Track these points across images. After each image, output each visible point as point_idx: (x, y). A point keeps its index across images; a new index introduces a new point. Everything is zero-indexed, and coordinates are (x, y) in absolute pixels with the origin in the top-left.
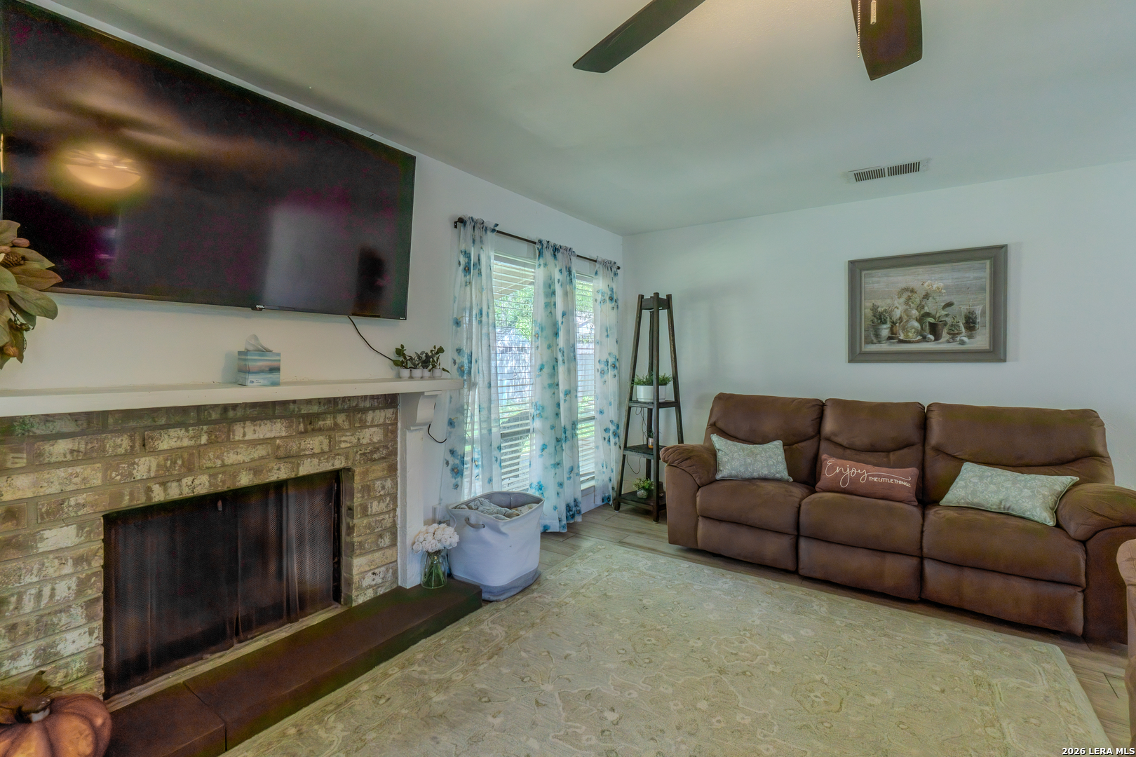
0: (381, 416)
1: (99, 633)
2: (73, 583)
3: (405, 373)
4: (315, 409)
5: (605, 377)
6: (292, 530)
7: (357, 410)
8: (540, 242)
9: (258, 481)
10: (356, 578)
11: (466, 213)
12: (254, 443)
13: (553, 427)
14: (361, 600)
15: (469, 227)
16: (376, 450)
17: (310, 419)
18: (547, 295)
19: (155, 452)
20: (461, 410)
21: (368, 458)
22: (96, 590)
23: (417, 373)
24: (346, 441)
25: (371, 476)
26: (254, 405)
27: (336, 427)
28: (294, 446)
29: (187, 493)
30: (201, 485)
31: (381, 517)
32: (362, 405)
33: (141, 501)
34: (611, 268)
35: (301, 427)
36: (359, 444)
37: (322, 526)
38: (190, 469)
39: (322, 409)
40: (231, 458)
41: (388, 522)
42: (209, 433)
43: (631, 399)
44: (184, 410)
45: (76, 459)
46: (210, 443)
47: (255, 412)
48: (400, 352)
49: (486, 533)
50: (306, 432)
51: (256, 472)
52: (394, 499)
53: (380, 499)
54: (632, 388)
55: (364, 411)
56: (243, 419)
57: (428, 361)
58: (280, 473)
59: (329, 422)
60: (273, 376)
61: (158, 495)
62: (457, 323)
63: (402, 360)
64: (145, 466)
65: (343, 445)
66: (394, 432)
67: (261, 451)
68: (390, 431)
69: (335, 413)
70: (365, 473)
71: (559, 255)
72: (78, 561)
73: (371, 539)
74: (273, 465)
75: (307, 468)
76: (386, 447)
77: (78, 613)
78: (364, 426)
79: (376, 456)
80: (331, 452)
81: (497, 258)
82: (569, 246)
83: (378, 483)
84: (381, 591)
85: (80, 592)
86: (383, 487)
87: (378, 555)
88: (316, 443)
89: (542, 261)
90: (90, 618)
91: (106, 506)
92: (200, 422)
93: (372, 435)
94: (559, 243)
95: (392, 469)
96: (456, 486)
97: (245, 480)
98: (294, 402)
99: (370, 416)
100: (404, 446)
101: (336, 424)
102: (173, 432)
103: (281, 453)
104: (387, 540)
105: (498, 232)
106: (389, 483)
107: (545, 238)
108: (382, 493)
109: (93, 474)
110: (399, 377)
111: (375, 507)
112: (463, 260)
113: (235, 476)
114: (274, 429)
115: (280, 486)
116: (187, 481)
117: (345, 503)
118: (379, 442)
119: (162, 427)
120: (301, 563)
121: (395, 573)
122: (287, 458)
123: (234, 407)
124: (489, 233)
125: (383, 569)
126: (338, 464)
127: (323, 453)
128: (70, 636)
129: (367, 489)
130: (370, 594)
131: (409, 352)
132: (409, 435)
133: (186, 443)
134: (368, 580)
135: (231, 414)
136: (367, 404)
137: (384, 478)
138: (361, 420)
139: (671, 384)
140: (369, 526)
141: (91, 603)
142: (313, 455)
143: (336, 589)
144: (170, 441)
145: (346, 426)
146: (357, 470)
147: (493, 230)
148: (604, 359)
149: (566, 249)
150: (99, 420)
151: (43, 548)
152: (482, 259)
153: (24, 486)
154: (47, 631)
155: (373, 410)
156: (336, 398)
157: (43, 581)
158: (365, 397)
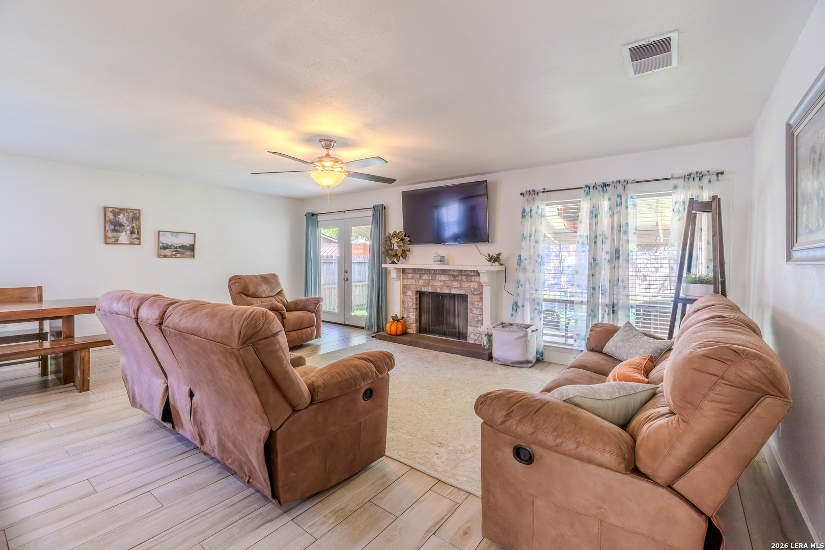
0: (477, 279)
3: (490, 263)
4: (456, 273)
6: (456, 311)
7: (468, 275)
8: (588, 186)
10: (470, 333)
11: (523, 191)
12: (441, 281)
14: (470, 341)
15: (528, 195)
16: (476, 291)
17: (454, 276)
19: (423, 279)
21: (473, 293)
22: (415, 306)
24: (465, 285)
25: (473, 300)
26: (441, 270)
27: (462, 280)
28: (450, 284)
29: (428, 290)
31: (477, 316)
32: (470, 274)
33: (421, 290)
34: (693, 178)
35: (452, 279)
36: (469, 287)
38: (428, 285)
39: (458, 274)
40: (436, 284)
41: (479, 318)
42: (432, 276)
44: (428, 270)
45: (412, 278)
46: (432, 279)
47: (441, 272)
50: (453, 280)
51: (441, 289)
52: (481, 310)
53: (477, 309)
55: (472, 276)
56: (438, 274)
58: (446, 291)
59: (460, 278)
63: (489, 259)
64: (421, 282)
65: (464, 286)
66: (481, 285)
67: (442, 284)
69: (462, 275)
70: (472, 298)
71: (609, 189)
72: (413, 299)
73: (473, 322)
74: (445, 288)
75: (454, 291)
76: (479, 291)
77: (412, 309)
78: (470, 281)
79: (475, 293)
80: (461, 288)
81: (547, 205)
82: (624, 178)
83: (476, 303)
84: (477, 343)
85: (412, 306)
86: (478, 305)
87: (475, 328)
88: (456, 284)
89: (589, 197)
90: (414, 312)
91: (416, 289)
92: (430, 273)
93: (474, 285)
94: (608, 180)
95: (482, 299)
97: (439, 291)
98: (450, 270)
99: (473, 278)
100: (485, 292)
101: (462, 279)
102: (426, 275)
103: (447, 285)
105: (547, 192)
106: (480, 304)
108: (478, 307)
109: (413, 282)
110: (484, 265)
111: (475, 311)
112: (522, 212)
114: (445, 278)
115: (454, 295)
116: (427, 287)
118: (477, 288)
119: (423, 274)
122: (448, 287)
123: (436, 270)
124: (539, 194)
125: (478, 335)
126: (462, 292)
127: (458, 288)
128: (411, 314)
129: (472, 303)
130: (473, 341)
133: (428, 278)
134: (473, 335)
135: (436, 272)
136: (472, 274)
137: (479, 302)
138: (470, 279)
140: (474, 317)
142: (455, 288)
144: (425, 277)
145: (465, 280)
146: (470, 296)
147: (543, 192)
149: (619, 182)
150: (414, 271)
151: (408, 294)
152: (534, 209)
153: (406, 282)
154: (408, 311)
155: (475, 276)
156: (462, 270)
157: (408, 301)
158: (472, 271)
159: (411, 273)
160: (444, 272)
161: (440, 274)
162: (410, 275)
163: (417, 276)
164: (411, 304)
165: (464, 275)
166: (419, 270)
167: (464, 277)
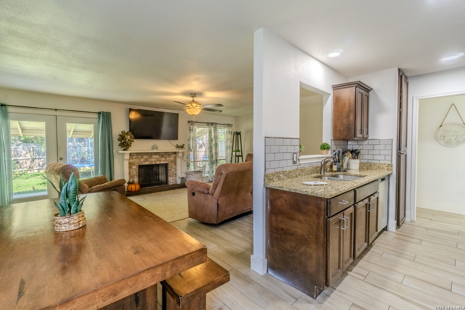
0: (173, 155)
1: (138, 179)
2: (135, 172)
3: (178, 149)
4: (163, 154)
5: (227, 150)
6: (160, 172)
7: (169, 154)
8: (208, 123)
9: (155, 164)
10: (169, 181)
11: (190, 120)
12: (155, 158)
13: (210, 160)
14: (170, 184)
15: (191, 123)
16: (173, 161)
18: (209, 133)
19: (143, 158)
20: (189, 155)
21: (171, 162)
22: (138, 174)
23: (180, 149)
24: (168, 159)
25: (172, 165)
28: (160, 159)
29: (147, 164)
30: (148, 163)
32: (170, 154)
33: (142, 164)
34: (229, 125)
35: (161, 156)
36: (170, 160)
37: (164, 172)
38: (147, 161)
39: (164, 154)
40: (152, 160)
41: (175, 173)
42: (149, 156)
43: (232, 155)
44: (146, 153)
45: (136, 158)
46: (150, 158)
47: (154, 154)
48: (177, 145)
49: (190, 175)
51: (155, 162)
52: (176, 169)
53: (174, 169)
54: (232, 152)
55: (171, 155)
56: (153, 155)
57: (182, 147)
58: (158, 163)
59: (165, 156)
60: (157, 149)
61: (144, 164)
62: (188, 140)
63: (178, 147)
64: (142, 160)
66: (176, 158)
67: (156, 159)
68: (175, 158)
69: (166, 155)
70: (171, 164)
71: (213, 125)
72: (136, 170)
73: (172, 175)
75: (162, 162)
76: (174, 161)
77: (136, 176)
78: (171, 157)
80: (166, 160)
81: (197, 127)
82: (216, 122)
83: (173, 166)
84: (174, 184)
85: (136, 174)
87: (173, 178)
88: (163, 159)
89: (208, 126)
90: (137, 177)
91: (138, 164)
92: (148, 155)
93: (172, 158)
94: (213, 122)
95: (176, 164)
96: (188, 169)
97: (154, 163)
98: (160, 152)
99: (172, 155)
100: (177, 161)
102: (145, 156)
103: (158, 160)
104: (175, 176)
107: (209, 122)
109: (137, 160)
110: (177, 149)
111: (173, 170)
112: (189, 128)
113: (152, 162)
114: (157, 156)
115: (158, 165)
117: (168, 169)
119: (144, 155)
120: (161, 177)
121: (176, 181)
122: (159, 161)
123: (152, 153)
124: (195, 123)
125: (174, 180)
126: (167, 162)
127: (164, 160)
128: (135, 178)
129: (171, 167)
130: (172, 184)
131: (179, 145)
132: (178, 159)
133: (147, 157)
134: (171, 181)
137: (174, 166)
139: (241, 152)
140: (172, 173)
141: (137, 175)
142: (163, 161)
143: (167, 182)
144: (145, 157)
145: (168, 157)
146: (170, 164)
147: (196, 122)
148: (227, 146)
149: (215, 123)
150: (137, 154)
151: (133, 168)
152: (194, 128)
153: (131, 161)
154: (133, 177)
155: (172, 154)
156: (166, 152)
157: (133, 172)
158: (171, 152)
159: (135, 155)
160: (156, 154)
161: (155, 155)
162: (134, 157)
163: (140, 157)
164: (135, 173)
165: (167, 154)
166: (141, 153)
167: (167, 155)
